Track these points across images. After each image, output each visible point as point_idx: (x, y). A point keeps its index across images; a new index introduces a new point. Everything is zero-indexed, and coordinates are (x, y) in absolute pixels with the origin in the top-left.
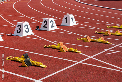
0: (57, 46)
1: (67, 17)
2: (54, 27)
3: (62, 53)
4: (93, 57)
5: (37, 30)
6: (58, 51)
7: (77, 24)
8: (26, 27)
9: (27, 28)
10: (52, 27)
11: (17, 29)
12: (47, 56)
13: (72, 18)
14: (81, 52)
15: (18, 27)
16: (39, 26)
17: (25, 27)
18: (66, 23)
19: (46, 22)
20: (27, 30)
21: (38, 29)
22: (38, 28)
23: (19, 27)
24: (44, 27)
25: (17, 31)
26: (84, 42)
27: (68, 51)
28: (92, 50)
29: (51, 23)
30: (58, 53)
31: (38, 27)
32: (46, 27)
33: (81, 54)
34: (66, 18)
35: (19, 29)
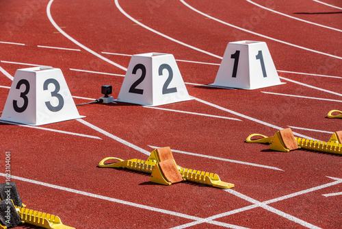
0: (147, 163)
1: (238, 53)
2: (174, 90)
3: (160, 187)
4: (270, 205)
5: (101, 102)
6: (147, 179)
7: (282, 80)
8: (52, 87)
9: (54, 94)
10: (166, 90)
11: (14, 94)
12: (96, 196)
13: (260, 56)
14: (233, 185)
15: (18, 87)
16: (111, 87)
17: (45, 88)
18: (234, 75)
19: (139, 72)
20: (55, 102)
21: (106, 100)
22: (106, 96)
23: (23, 88)
24: (133, 89)
25: (15, 102)
26: (269, 149)
27: (182, 182)
28: (279, 181)
29: (160, 73)
30: (140, 186)
31: (107, 91)
32: (141, 92)
33: (232, 192)
34: (236, 56)
35: (23, 95)
